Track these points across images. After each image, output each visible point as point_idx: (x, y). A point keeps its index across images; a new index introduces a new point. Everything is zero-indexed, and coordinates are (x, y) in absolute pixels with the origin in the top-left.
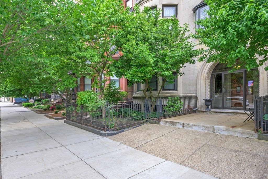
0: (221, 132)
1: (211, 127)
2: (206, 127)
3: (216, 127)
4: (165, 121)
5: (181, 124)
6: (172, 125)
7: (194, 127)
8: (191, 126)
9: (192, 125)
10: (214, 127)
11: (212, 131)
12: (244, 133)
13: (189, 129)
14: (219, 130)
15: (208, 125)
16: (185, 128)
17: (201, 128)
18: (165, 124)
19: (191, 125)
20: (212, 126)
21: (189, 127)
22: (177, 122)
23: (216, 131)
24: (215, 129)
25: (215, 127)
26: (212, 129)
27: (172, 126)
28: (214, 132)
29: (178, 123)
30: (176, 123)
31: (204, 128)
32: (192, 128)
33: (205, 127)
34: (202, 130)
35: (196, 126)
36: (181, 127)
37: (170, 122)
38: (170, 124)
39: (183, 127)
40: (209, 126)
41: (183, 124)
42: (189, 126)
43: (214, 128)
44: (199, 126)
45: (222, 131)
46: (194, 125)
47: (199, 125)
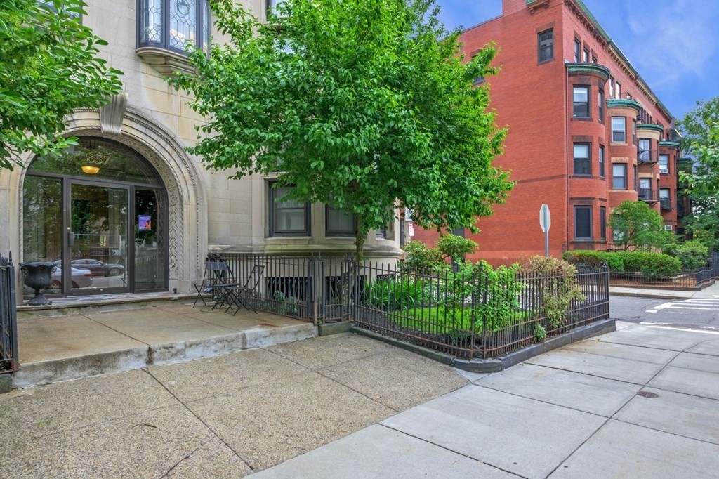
0: (261, 342)
1: (237, 337)
2: (227, 341)
3: (251, 334)
4: (48, 365)
5: (140, 356)
6: (93, 370)
7: (189, 352)
8: (179, 351)
9: (183, 346)
10: (245, 334)
11: (241, 346)
12: (299, 331)
13: (174, 362)
14: (256, 339)
15: (231, 334)
16: (157, 363)
17: (213, 347)
18: (50, 378)
19: (179, 347)
20: (240, 333)
21: (174, 355)
22: (120, 353)
23: (251, 344)
24: (248, 338)
25: (247, 335)
26: (241, 340)
27: (93, 374)
28: (245, 349)
29: (127, 353)
30: (115, 356)
31: (221, 345)
32: (182, 356)
33: (221, 341)
34: (216, 351)
35: (197, 345)
36: (141, 364)
37: (85, 359)
38: (83, 369)
39: (150, 361)
40: (233, 335)
41: (150, 351)
42: (173, 351)
43: (244, 337)
44: (205, 344)
45: (262, 339)
46: (191, 346)
47: (205, 341)
